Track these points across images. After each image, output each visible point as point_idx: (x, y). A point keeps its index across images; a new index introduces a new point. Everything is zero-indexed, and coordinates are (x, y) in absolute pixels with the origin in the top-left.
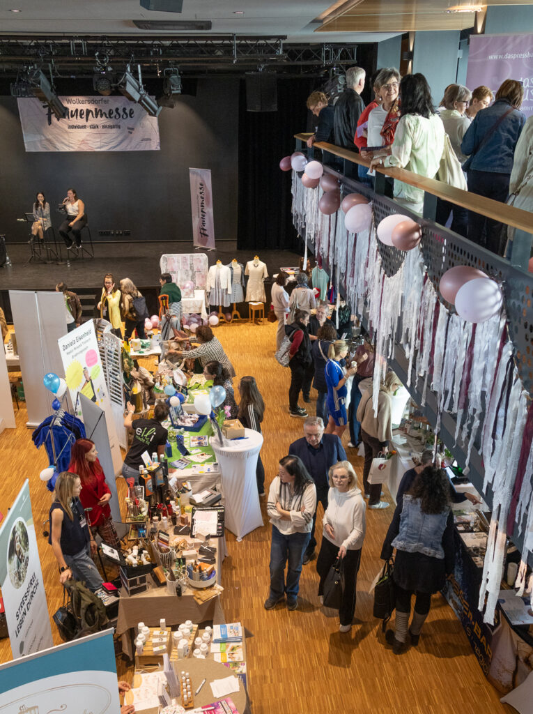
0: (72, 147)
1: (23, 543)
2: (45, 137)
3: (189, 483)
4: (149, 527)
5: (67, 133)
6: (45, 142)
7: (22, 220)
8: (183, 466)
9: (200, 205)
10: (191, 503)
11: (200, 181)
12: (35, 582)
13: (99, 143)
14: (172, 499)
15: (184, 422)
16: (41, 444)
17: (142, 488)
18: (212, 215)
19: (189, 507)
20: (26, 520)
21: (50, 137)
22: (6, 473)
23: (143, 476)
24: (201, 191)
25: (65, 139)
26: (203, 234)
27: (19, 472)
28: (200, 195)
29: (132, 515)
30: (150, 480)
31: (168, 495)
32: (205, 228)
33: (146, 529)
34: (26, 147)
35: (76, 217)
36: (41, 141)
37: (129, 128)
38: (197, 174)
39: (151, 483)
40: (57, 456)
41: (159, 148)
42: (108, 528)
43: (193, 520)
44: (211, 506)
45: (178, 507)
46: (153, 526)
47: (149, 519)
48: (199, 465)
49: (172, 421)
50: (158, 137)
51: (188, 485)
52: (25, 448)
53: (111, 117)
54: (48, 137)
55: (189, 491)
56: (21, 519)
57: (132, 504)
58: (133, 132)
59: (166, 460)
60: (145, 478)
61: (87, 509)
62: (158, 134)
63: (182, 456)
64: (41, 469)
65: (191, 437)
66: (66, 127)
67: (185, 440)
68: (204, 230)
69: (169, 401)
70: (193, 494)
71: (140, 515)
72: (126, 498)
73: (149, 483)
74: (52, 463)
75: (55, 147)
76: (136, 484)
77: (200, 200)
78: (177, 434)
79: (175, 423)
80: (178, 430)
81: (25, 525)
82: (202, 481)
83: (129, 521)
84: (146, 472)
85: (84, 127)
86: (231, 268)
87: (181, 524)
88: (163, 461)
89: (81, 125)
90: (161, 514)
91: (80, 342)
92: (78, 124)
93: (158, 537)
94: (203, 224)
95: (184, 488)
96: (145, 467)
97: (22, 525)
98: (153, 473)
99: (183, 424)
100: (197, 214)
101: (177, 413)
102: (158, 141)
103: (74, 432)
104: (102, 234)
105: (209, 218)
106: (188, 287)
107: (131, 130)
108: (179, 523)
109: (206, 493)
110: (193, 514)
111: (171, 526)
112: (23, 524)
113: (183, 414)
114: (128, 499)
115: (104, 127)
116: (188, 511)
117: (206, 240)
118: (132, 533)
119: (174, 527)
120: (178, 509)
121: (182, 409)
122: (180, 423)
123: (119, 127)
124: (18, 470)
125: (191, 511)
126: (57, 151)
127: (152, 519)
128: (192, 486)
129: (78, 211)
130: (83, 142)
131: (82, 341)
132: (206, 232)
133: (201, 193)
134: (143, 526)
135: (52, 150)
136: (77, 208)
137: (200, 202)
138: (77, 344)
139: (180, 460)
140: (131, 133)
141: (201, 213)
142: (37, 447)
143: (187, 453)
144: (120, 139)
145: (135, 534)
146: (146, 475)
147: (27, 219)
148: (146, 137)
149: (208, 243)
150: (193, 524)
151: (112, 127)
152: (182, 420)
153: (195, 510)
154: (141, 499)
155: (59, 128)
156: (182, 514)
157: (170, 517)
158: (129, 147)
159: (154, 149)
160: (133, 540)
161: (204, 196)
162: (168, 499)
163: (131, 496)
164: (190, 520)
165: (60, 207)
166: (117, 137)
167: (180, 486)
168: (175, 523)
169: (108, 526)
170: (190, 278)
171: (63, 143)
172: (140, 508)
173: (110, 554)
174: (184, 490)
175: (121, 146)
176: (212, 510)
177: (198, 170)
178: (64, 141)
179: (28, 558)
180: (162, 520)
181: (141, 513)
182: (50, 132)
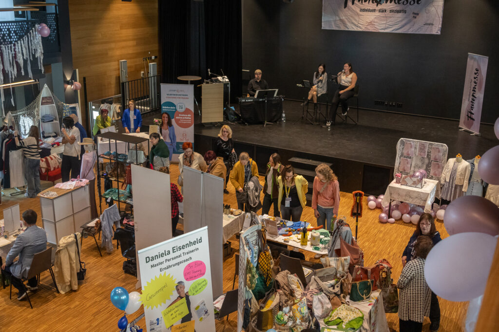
0: (360, 27)
2: (339, 17)
5: (358, 15)
6: (339, 22)
7: (301, 85)
9: (472, 89)
11: (476, 66)
13: (385, 25)
18: (482, 100)
21: (344, 18)
24: (476, 76)
25: (356, 20)
26: (470, 117)
28: (473, 80)
32: (472, 111)
34: (323, 26)
35: (348, 87)
36: (335, 21)
37: (414, 13)
38: (475, 59)
41: (439, 33)
50: (441, 23)
53: (399, 3)
54: (341, 18)
58: (417, 17)
62: (441, 19)
66: (358, 10)
68: (472, 113)
75: (346, 27)
77: (473, 85)
85: (374, 10)
86: (473, 164)
89: (371, 8)
91: (178, 253)
92: (369, 8)
94: (472, 108)
100: (468, 97)
102: (440, 26)
104: (377, 103)
105: (479, 103)
106: (418, 177)
107: (416, 15)
115: (391, 11)
117: (472, 124)
123: (405, 12)
126: (347, 29)
129: (351, 82)
130: (371, 23)
131: (182, 251)
132: (473, 116)
133: (475, 78)
135: (343, 28)
136: (350, 80)
137: (473, 86)
138: (172, 255)
140: (415, 17)
141: (471, 97)
144: (404, 22)
147: (304, 85)
148: (428, 22)
149: (473, 127)
151: (398, 12)
155: (353, 11)
158: (411, 29)
159: (434, 33)
161: (478, 82)
165: (333, 78)
166: (401, 21)
170: (425, 167)
171: (353, 23)
175: (403, 29)
177: (476, 56)
178: (354, 22)
182: (344, 14)
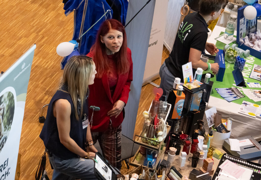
1: (5, 119)
3: (229, 122)
4: (161, 157)
8: (231, 98)
10: (224, 148)
12: (6, 170)
14: (203, 134)
15: (253, 43)
16: (72, 10)
17: (168, 106)
19: (219, 152)
20: (18, 93)
22: (23, 32)
23: (175, 92)
27: (37, 36)
29: (145, 135)
30: (183, 100)
31: (199, 127)
33: (156, 158)
39: (182, 105)
40: (84, 31)
42: (112, 140)
43: (218, 170)
44: (248, 161)
45: (206, 146)
46: (166, 158)
47: (164, 148)
48: (252, 105)
49: (238, 37)
51: (228, 124)
52: (54, 9)
55: (228, 132)
56: (12, 90)
57: (149, 121)
59: (212, 83)
60: (177, 96)
61: (94, 107)
63: (235, 85)
64: (62, 40)
65: (256, 66)
67: (246, 65)
69: (243, 9)
70: (231, 137)
71: (155, 139)
72: (145, 112)
73: (180, 103)
74: (75, 38)
76: (163, 99)
78: (237, 55)
79: (241, 40)
80: (241, 51)
81: (15, 98)
82: (248, 125)
83: (139, 140)
84: (181, 88)
87: (202, 169)
88: (207, 83)
90: (182, 147)
93: (168, 175)
95: (222, 125)
96: (182, 81)
97: (11, 98)
98: (188, 93)
99: (251, 45)
101: (248, 29)
103: (114, 9)
108: (200, 167)
109: (247, 142)
110: (221, 162)
111: (188, 166)
112: (13, 97)
113: (255, 32)
114: (146, 114)
116: (217, 157)
118: (138, 157)
119: (191, 169)
120: (204, 149)
121: (256, 26)
122: (247, 43)
124: (38, 33)
125: (220, 157)
127: (168, 149)
128: (233, 127)
134: (154, 154)
139: (230, 89)
142: (66, 13)
143: (242, 84)
145: (141, 159)
146: (180, 92)
150: (216, 175)
152: (251, 39)
153: (226, 159)
154: (162, 119)
156: (208, 157)
157: (192, 155)
160: (136, 166)
162: (197, 131)
163: (152, 111)
164: (214, 168)
167: (218, 121)
168: (194, 165)
169: (113, 137)
172: (157, 130)
173: (102, 172)
174: (221, 129)
176: (247, 165)
179: (6, 138)
180: (180, 156)
181: (157, 136)
